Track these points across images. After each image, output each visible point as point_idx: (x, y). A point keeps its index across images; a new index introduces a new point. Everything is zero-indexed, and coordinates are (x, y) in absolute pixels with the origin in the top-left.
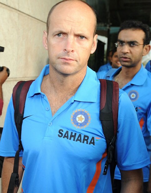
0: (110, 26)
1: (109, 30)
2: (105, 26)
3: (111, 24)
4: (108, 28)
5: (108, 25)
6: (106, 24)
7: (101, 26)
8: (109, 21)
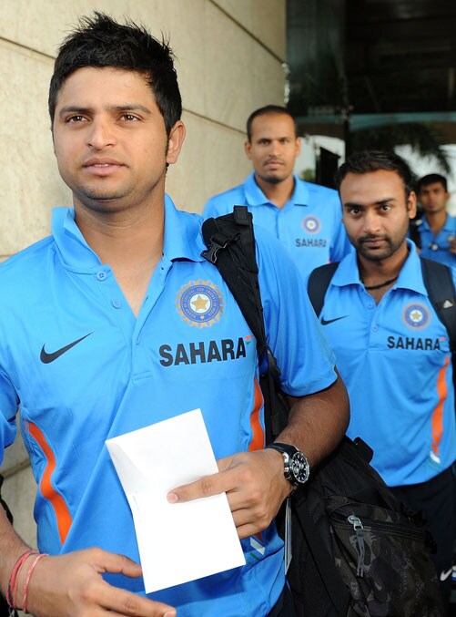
0: (348, 114)
1: (346, 124)
2: (338, 113)
3: (351, 108)
4: (344, 117)
5: (344, 111)
6: (338, 108)
7: (328, 114)
8: (346, 99)
